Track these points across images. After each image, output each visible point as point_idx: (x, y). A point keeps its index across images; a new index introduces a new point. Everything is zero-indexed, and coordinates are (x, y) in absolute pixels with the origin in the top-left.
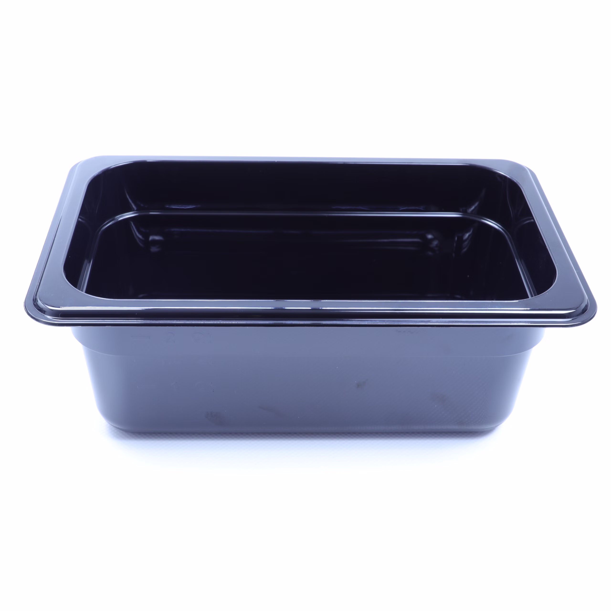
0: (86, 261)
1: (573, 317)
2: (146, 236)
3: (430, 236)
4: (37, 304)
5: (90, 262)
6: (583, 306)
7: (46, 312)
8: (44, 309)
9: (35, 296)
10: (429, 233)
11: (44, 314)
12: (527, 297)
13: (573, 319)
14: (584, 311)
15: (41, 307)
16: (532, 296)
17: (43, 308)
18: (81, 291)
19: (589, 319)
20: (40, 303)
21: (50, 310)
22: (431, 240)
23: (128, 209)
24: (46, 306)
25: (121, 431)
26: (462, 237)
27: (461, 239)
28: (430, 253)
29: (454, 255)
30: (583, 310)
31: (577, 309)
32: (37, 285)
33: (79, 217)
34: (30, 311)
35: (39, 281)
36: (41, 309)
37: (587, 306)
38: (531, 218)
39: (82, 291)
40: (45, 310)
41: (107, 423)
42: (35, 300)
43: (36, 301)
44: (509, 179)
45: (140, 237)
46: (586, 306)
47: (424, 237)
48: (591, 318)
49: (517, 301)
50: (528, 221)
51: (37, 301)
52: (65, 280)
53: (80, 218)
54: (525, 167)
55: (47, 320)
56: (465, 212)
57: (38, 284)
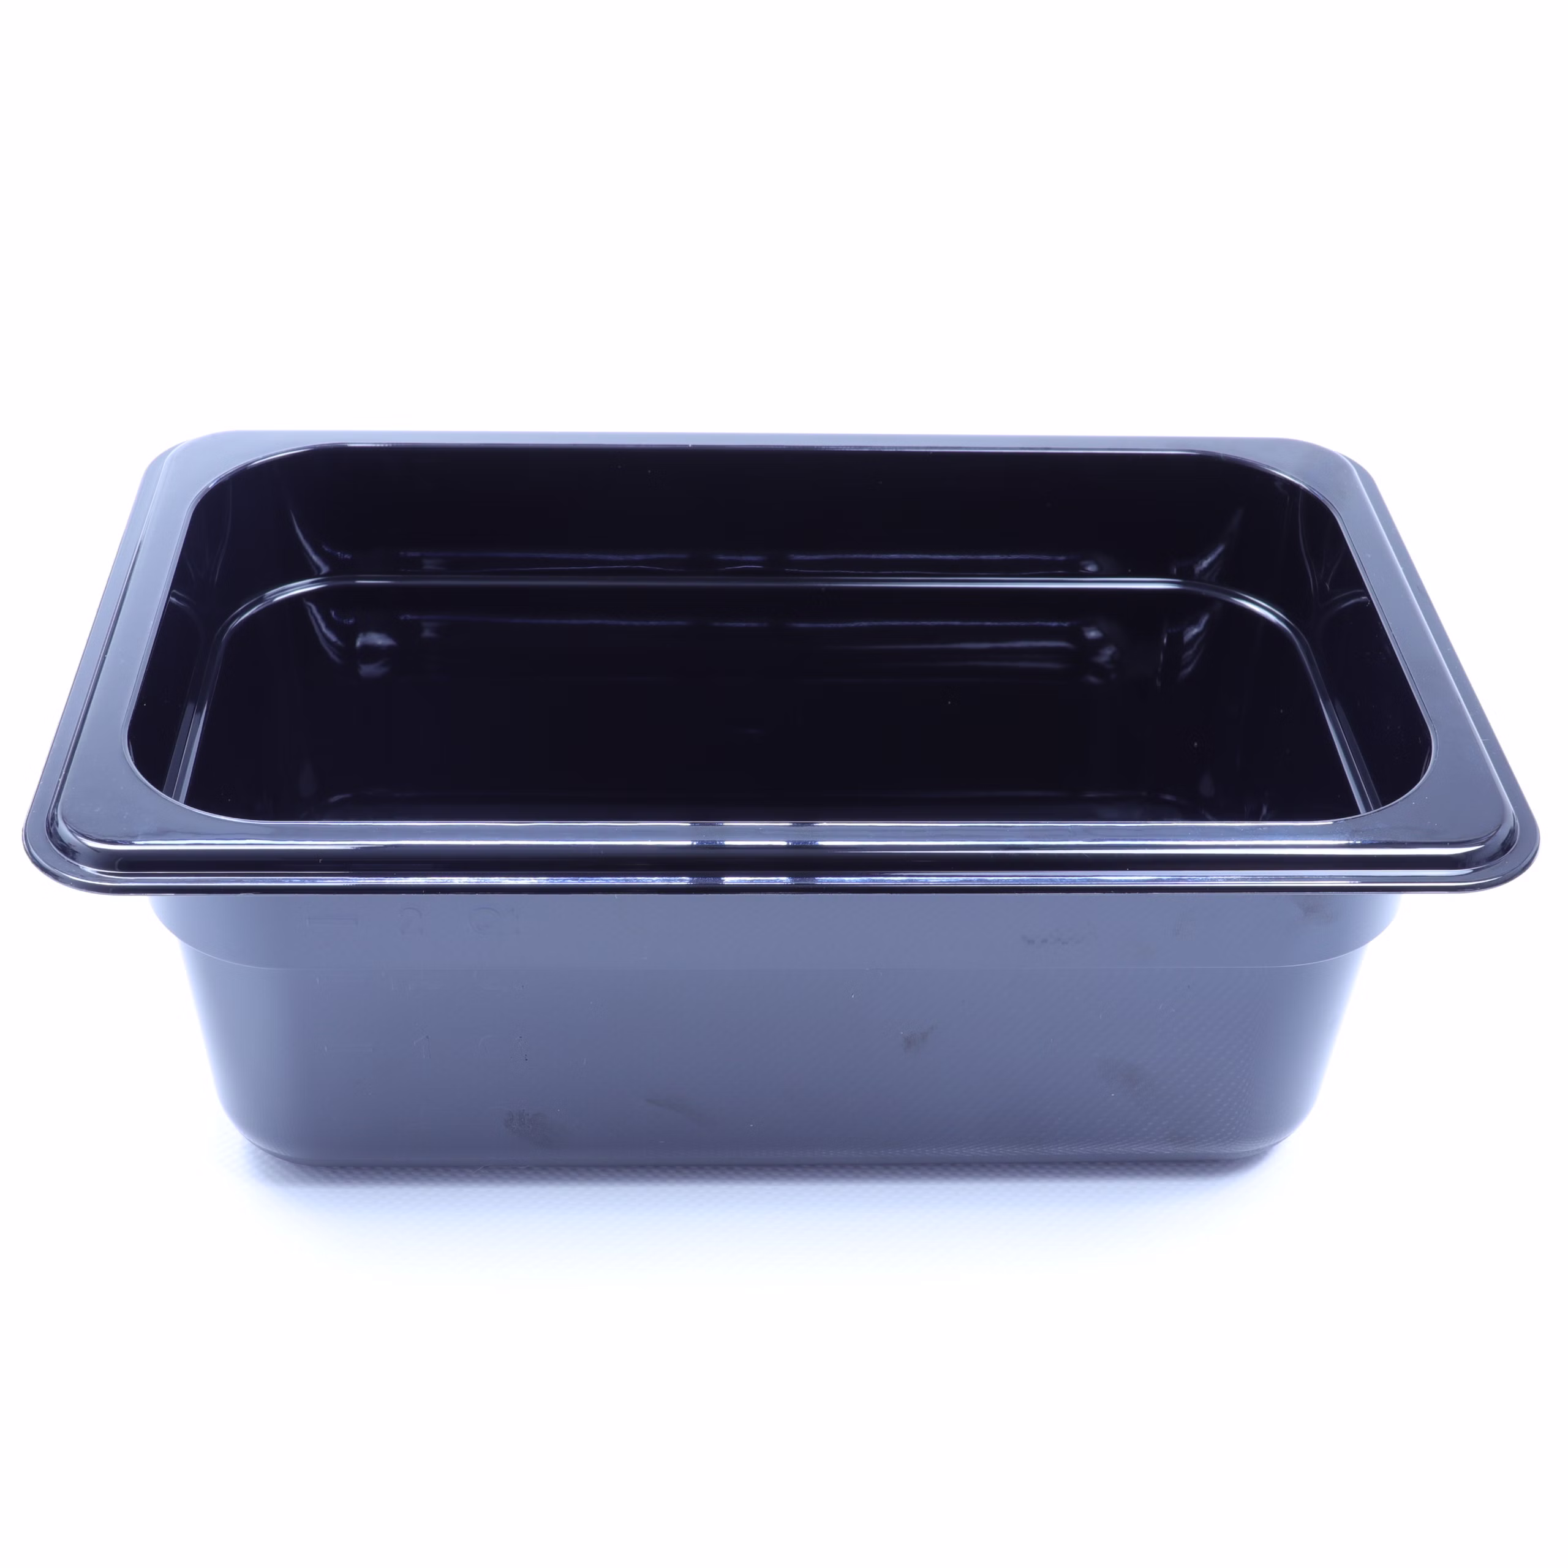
0: (190, 707)
1: (1478, 864)
2: (348, 635)
3: (1093, 634)
4: (55, 830)
5: (200, 711)
6: (1503, 833)
7: (77, 854)
8: (74, 846)
9: (54, 807)
10: (1090, 624)
11: (74, 859)
12: (1354, 811)
13: (1475, 871)
14: (1506, 847)
15: (66, 841)
16: (1368, 809)
17: (71, 845)
18: (175, 799)
19: (1520, 868)
20: (63, 830)
21: (90, 850)
22: (1098, 644)
23: (304, 571)
24: (78, 839)
25: (287, 1163)
26: (1181, 635)
27: (1176, 639)
28: (1093, 679)
29: (1158, 684)
30: (1504, 843)
31: (1487, 843)
32: (59, 782)
33: (170, 594)
34: (36, 852)
35: (64, 773)
36: (64, 845)
37: (1514, 831)
38: (1361, 591)
39: (177, 798)
40: (75, 849)
41: (247, 1142)
42: (51, 823)
43: (55, 823)
44: (1305, 492)
45: (333, 638)
46: (1512, 832)
47: (1075, 635)
48: (1523, 866)
49: (1329, 822)
50: (1353, 601)
51: (57, 824)
52: (131, 769)
53: (174, 595)
54: (1343, 457)
55: (83, 877)
56: (1185, 574)
57: (61, 780)
